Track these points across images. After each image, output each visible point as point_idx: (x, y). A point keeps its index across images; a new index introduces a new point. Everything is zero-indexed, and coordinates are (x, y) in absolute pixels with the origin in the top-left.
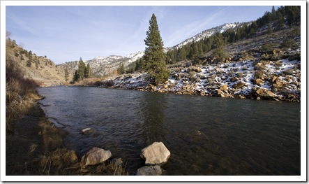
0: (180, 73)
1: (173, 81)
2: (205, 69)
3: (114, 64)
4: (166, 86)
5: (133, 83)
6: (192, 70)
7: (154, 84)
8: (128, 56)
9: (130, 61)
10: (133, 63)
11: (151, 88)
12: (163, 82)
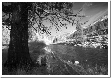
0: (91, 39)
1: (88, 42)
2: (102, 37)
3: (65, 36)
4: (85, 44)
5: (73, 43)
6: (96, 38)
7: (80, 44)
8: (70, 32)
9: (71, 34)
10: (72, 34)
11: (79, 45)
12: (84, 43)
